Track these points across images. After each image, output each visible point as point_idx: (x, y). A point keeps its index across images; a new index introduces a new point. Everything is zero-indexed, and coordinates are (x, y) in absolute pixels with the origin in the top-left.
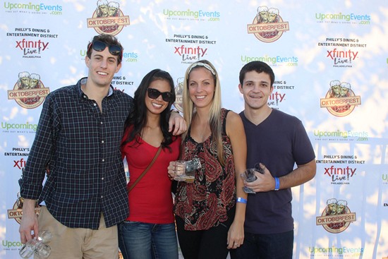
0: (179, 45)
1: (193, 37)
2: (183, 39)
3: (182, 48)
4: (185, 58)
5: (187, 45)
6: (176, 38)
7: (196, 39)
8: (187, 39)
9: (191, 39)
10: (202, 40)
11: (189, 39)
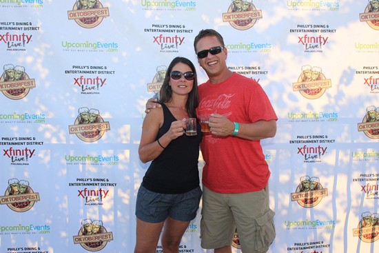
0: (157, 34)
1: (170, 26)
2: (161, 29)
3: (160, 37)
4: (163, 47)
5: (165, 35)
6: (154, 28)
7: (174, 29)
8: (165, 28)
9: (168, 28)
10: (179, 29)
11: (167, 29)
